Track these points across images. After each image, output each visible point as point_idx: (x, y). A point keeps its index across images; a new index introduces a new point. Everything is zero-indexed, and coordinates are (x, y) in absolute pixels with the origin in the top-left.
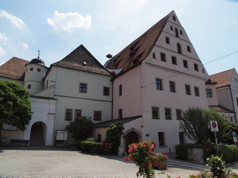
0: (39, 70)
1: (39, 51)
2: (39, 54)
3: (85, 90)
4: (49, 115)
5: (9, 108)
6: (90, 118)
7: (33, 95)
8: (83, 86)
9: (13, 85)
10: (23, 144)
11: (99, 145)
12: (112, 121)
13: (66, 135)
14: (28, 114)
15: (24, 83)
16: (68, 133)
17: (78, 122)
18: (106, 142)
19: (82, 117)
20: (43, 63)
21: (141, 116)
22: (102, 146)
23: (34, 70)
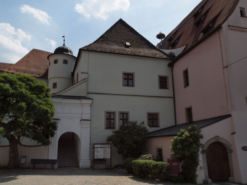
0: (65, 62)
1: (63, 37)
2: (64, 40)
3: (131, 83)
4: (82, 122)
5: (21, 112)
6: (143, 123)
7: (57, 94)
8: (128, 77)
9: (27, 79)
10: (48, 166)
11: (163, 166)
12: (176, 127)
13: (109, 150)
14: (50, 120)
15: (48, 82)
16: (111, 148)
17: (125, 130)
18: (173, 161)
19: (129, 122)
20: (71, 52)
21: (230, 116)
22: (168, 167)
23: (59, 62)
